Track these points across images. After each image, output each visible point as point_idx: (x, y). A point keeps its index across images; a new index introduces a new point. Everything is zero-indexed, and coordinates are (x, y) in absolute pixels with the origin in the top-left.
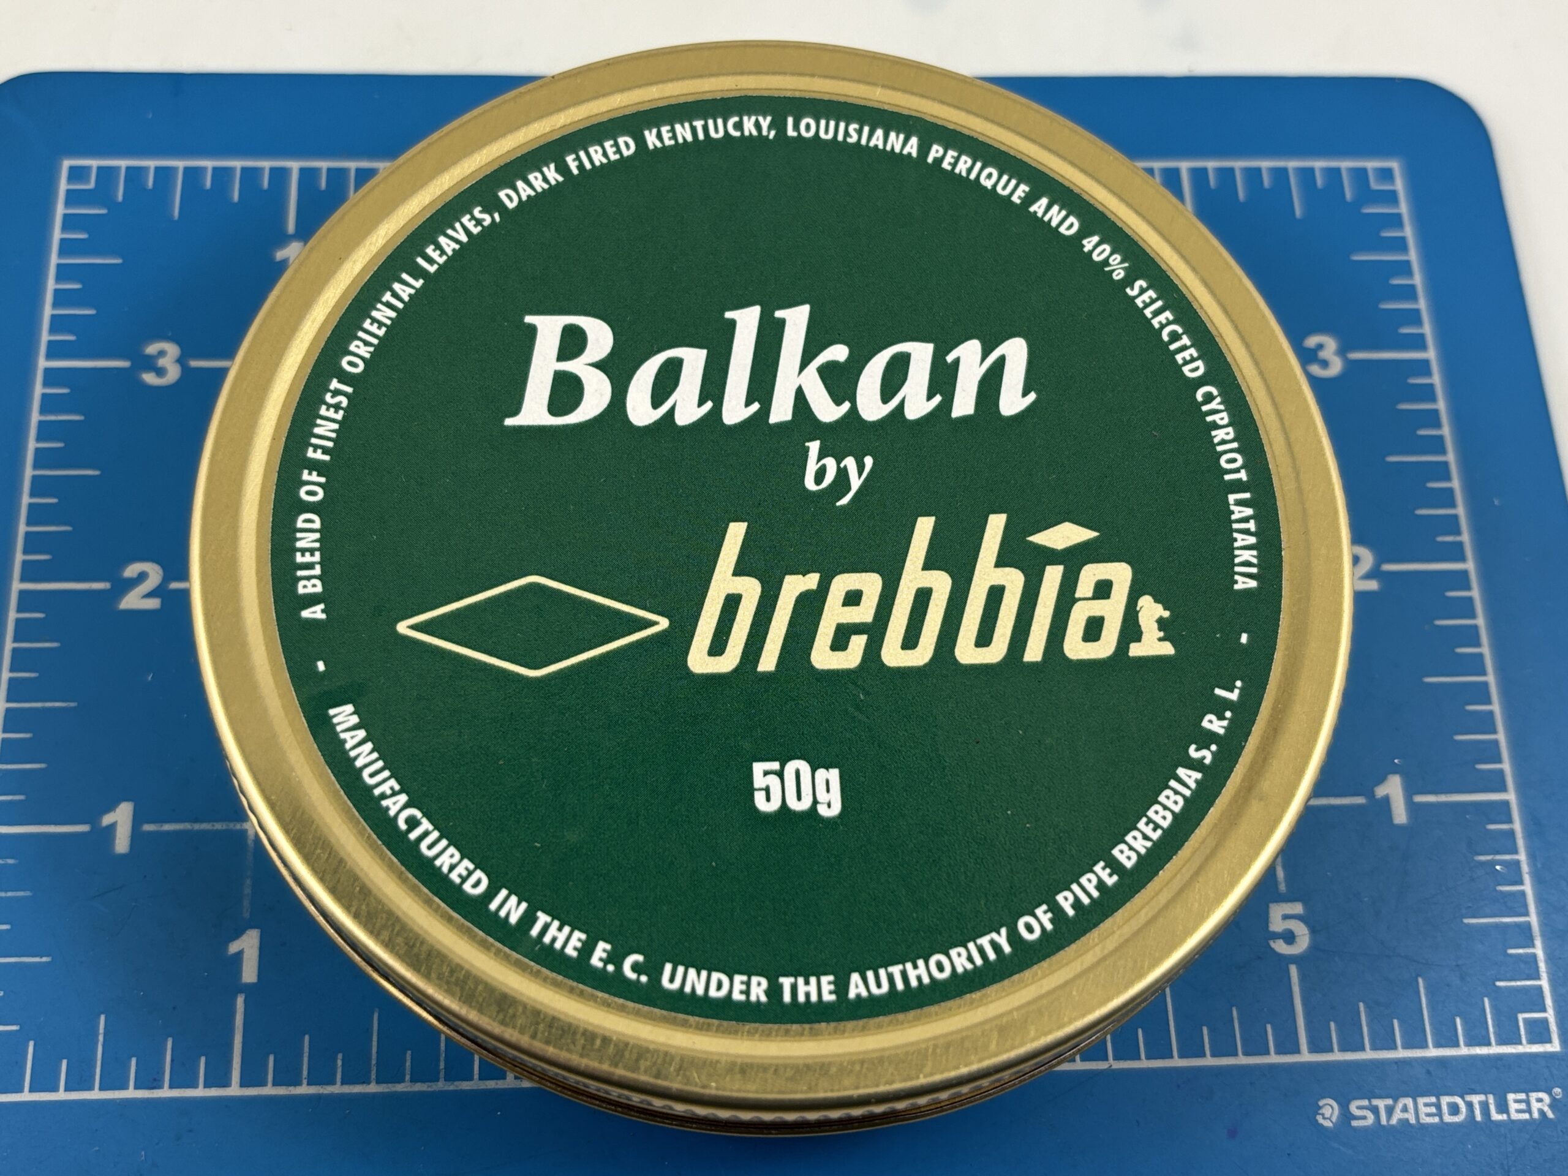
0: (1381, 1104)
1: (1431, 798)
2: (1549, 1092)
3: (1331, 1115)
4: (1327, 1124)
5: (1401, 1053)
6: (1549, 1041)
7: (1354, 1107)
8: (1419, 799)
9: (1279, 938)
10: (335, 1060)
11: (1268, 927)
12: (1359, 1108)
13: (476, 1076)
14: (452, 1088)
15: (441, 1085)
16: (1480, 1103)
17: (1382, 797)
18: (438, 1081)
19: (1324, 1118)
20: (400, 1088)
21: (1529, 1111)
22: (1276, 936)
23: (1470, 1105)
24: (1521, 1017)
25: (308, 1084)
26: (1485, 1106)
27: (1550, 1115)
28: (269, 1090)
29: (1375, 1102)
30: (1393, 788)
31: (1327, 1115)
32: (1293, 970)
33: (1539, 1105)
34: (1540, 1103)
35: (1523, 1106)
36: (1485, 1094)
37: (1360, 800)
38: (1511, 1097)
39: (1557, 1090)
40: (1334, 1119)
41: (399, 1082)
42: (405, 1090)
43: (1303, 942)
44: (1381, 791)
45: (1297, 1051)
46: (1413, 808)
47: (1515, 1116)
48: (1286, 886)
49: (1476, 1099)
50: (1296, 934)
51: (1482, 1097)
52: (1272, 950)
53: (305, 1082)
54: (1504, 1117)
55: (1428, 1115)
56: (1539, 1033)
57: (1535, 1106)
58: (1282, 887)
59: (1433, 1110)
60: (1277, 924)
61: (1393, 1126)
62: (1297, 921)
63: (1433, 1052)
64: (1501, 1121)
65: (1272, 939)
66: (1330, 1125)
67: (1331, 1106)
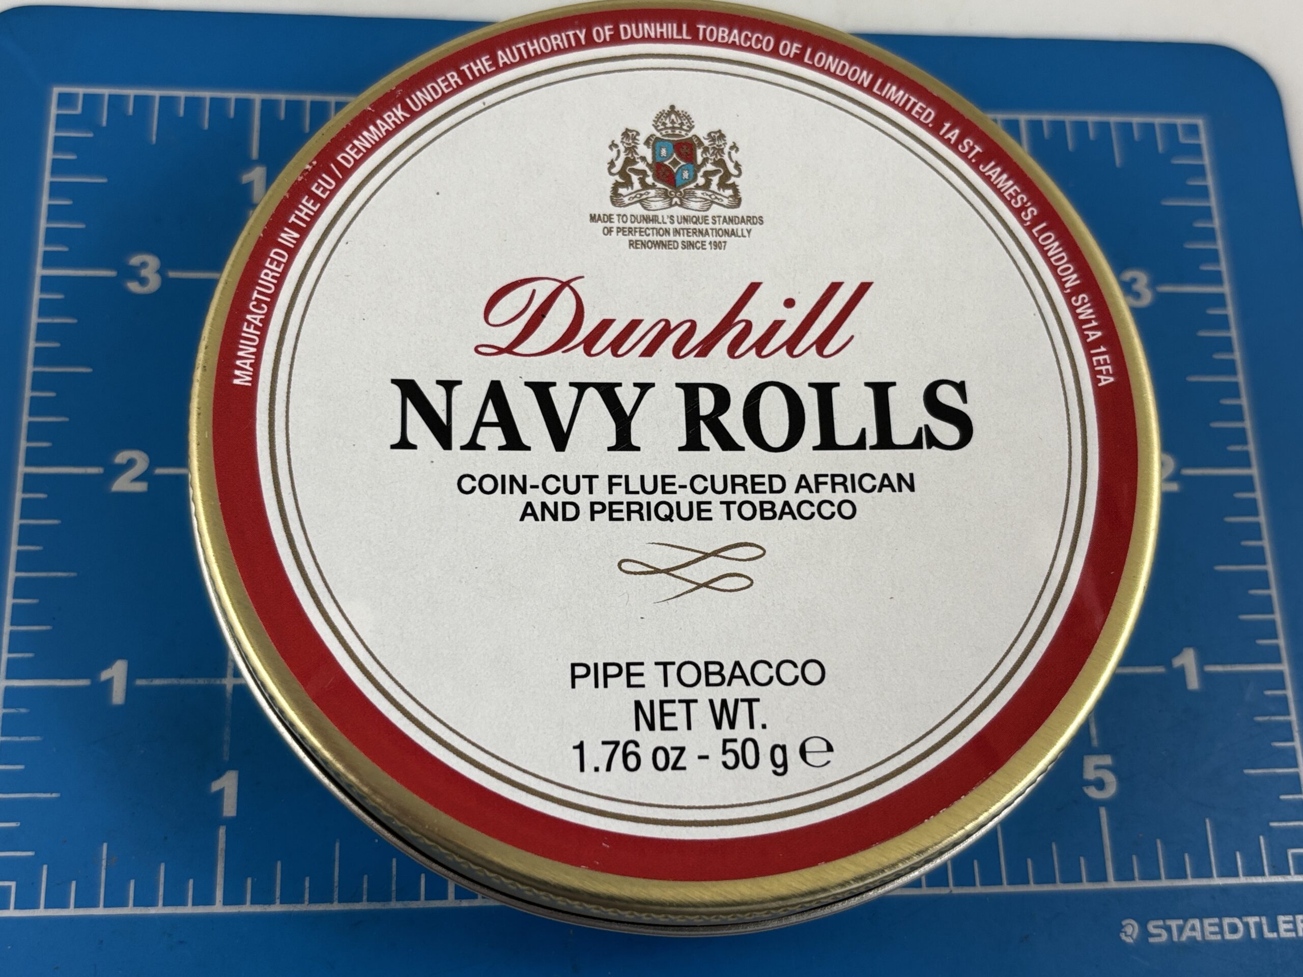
0: (1174, 924)
1: (1220, 668)
3: (1132, 933)
4: (1129, 940)
5: (1191, 882)
7: (1151, 927)
8: (1209, 669)
9: (1092, 785)
10: (304, 882)
11: (1082, 775)
12: (1156, 927)
14: (402, 906)
15: (392, 905)
16: (1255, 923)
17: (1178, 667)
18: (390, 900)
19: (1126, 936)
21: (1295, 929)
22: (1089, 783)
23: (1246, 925)
24: (1290, 852)
25: (281, 903)
26: (1259, 926)
28: (248, 908)
29: (1169, 922)
30: (1187, 660)
31: (1129, 932)
32: (1103, 812)
35: (1290, 926)
36: (1259, 915)
37: (1160, 669)
38: (1281, 919)
40: (1135, 936)
43: (1112, 788)
44: (1177, 662)
45: (1105, 879)
46: (1201, 674)
47: (1283, 935)
48: (1098, 741)
49: (1251, 921)
50: (1106, 782)
51: (1257, 919)
52: (1086, 795)
53: (278, 902)
54: (1275, 935)
55: (1212, 933)
57: (1301, 926)
58: (1095, 742)
59: (1216, 929)
60: (1090, 774)
61: (1182, 942)
62: (1106, 770)
63: (1217, 881)
64: (1274, 938)
65: (1084, 786)
66: (1132, 941)
67: (1132, 925)
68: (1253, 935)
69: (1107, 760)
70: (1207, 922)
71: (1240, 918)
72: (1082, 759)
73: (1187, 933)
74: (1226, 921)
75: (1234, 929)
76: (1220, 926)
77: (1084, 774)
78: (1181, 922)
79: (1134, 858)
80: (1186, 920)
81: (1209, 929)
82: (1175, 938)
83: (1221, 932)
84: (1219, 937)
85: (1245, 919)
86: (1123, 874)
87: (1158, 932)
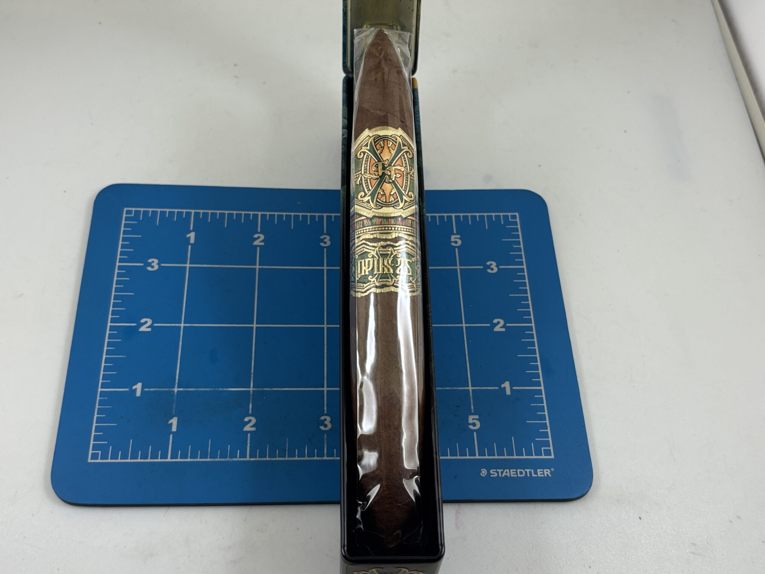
0: (500, 471)
1: (518, 388)
2: (550, 470)
4: (483, 476)
5: (506, 457)
6: (551, 455)
7: (491, 471)
8: (514, 388)
9: (471, 425)
10: (198, 452)
11: (468, 421)
12: (493, 472)
13: (238, 457)
14: (231, 460)
15: (228, 459)
16: (529, 471)
17: (503, 387)
18: (227, 458)
19: (483, 474)
20: (216, 460)
21: (544, 474)
22: (470, 424)
23: (526, 472)
24: (543, 448)
25: (190, 458)
26: (530, 473)
27: (550, 475)
28: (179, 460)
29: (498, 470)
30: (507, 385)
31: (484, 473)
32: (475, 433)
33: (547, 473)
34: (547, 472)
35: (542, 473)
36: (531, 469)
37: (497, 388)
38: (538, 470)
39: (552, 469)
40: (485, 474)
41: (216, 458)
42: (218, 460)
43: (478, 426)
44: (503, 386)
45: (475, 455)
46: (512, 390)
47: (539, 475)
48: (474, 411)
49: (528, 470)
50: (476, 424)
51: (530, 470)
52: (469, 428)
53: (189, 458)
54: (536, 476)
55: (513, 474)
56: (548, 453)
57: (546, 473)
58: (473, 411)
59: (515, 473)
60: (470, 421)
61: (503, 477)
62: (477, 421)
63: (515, 457)
64: (536, 477)
66: (484, 476)
67: (485, 471)
68: (528, 475)
69: (477, 417)
70: (511, 470)
71: (524, 470)
72: (468, 416)
73: (504, 474)
74: (519, 470)
75: (521, 473)
76: (517, 472)
78: (502, 470)
79: (486, 449)
80: (504, 470)
81: (512, 473)
82: (500, 475)
83: (517, 474)
84: (516, 476)
85: (526, 470)
86: (482, 453)
87: (494, 473)
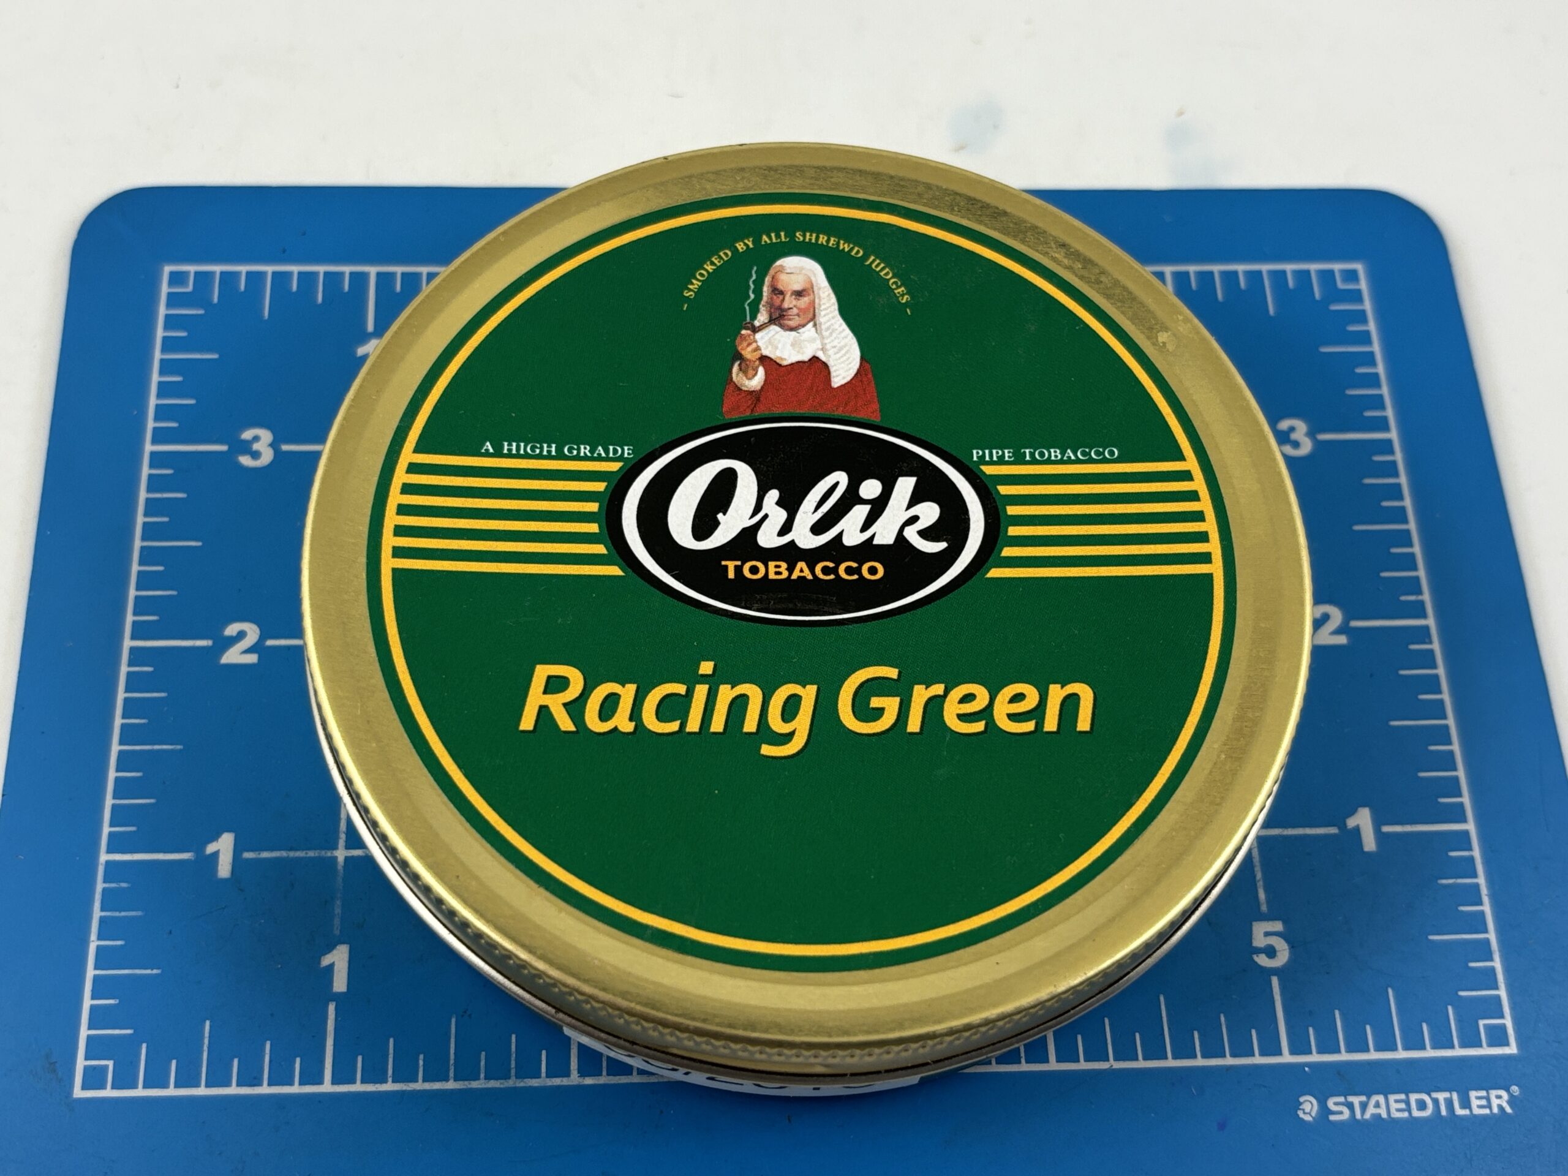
0: (1356, 1100)
1: (1398, 829)
2: (1507, 1090)
3: (1311, 1110)
4: (1308, 1118)
5: (1374, 1055)
6: (1507, 1044)
7: (1331, 1103)
8: (1386, 829)
9: (1262, 953)
10: (417, 1059)
12: (1336, 1104)
13: (543, 1074)
14: (522, 1084)
15: (511, 1083)
16: (1445, 1099)
17: (1353, 828)
18: (509, 1078)
19: (1304, 1113)
20: (475, 1085)
21: (1489, 1106)
22: (1259, 951)
23: (1436, 1102)
24: (1482, 1023)
25: (393, 1082)
26: (1449, 1103)
27: (1508, 1110)
28: (358, 1087)
29: (1351, 1099)
30: (1363, 820)
31: (1308, 1110)
32: (1275, 981)
33: (1498, 1101)
34: (1500, 1100)
35: (1484, 1102)
36: (1450, 1091)
37: (1333, 830)
38: (1473, 1094)
39: (1515, 1089)
40: (1313, 1114)
41: (475, 1079)
42: (480, 1086)
43: (1283, 956)
44: (1351, 823)
45: (1279, 1053)
46: (1380, 836)
47: (1477, 1111)
48: (1267, 907)
49: (1441, 1096)
50: (1277, 949)
51: (1447, 1095)
52: (1256, 963)
53: (390, 1080)
54: (1466, 1112)
55: (1398, 1110)
56: (1498, 1037)
57: (1495, 1102)
58: (1264, 908)
59: (1403, 1106)
60: (1259, 940)
61: (1366, 1120)
63: (1402, 1054)
64: (1466, 1116)
65: (1255, 954)
66: (1310, 1119)
67: (1311, 1102)
69: (1278, 926)
71: (1429, 1095)
72: (1251, 926)
73: (1371, 1110)
74: (1414, 1097)
76: (1408, 1103)
77: (1253, 941)
78: (1363, 1098)
79: (1311, 1030)
80: (1369, 1097)
82: (1358, 1116)
86: (1299, 1046)
87: (1339, 1109)
